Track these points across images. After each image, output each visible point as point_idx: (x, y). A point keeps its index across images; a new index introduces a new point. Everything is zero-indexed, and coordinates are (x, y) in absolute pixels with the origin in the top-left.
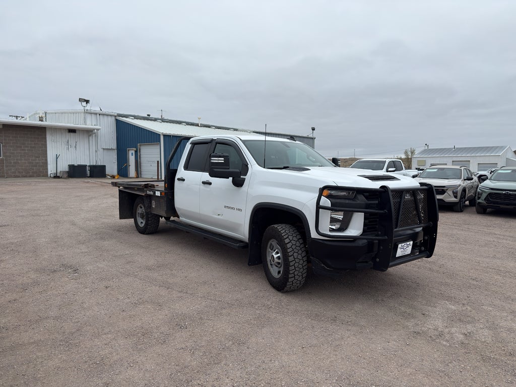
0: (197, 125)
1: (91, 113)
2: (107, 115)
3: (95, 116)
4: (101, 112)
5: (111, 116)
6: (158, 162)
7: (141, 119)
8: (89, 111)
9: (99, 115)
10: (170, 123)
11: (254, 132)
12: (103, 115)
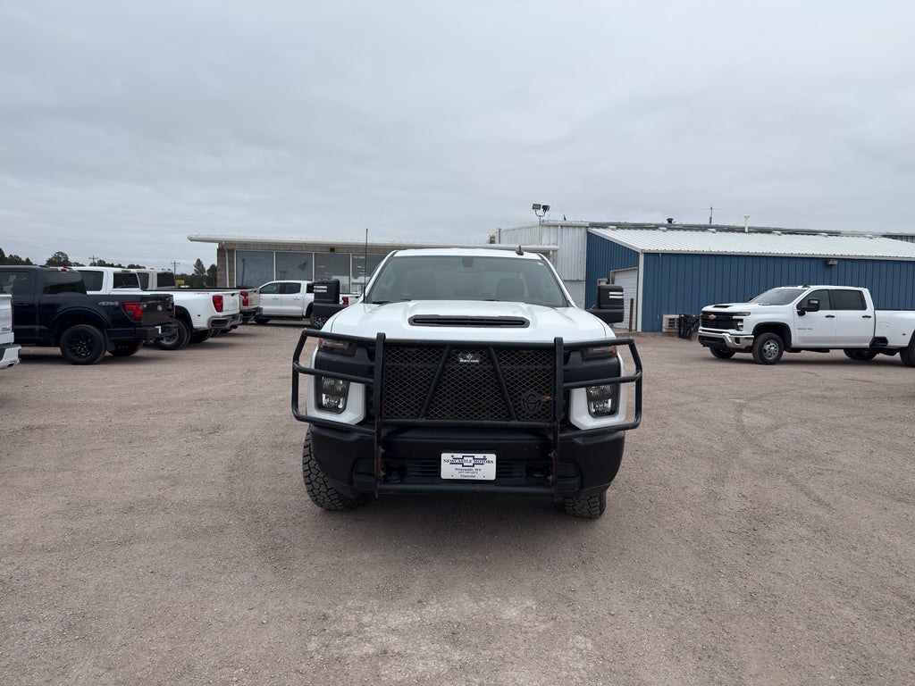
0: (742, 230)
1: (549, 226)
2: (574, 227)
3: (555, 229)
4: (565, 222)
5: (580, 227)
6: (632, 300)
7: (629, 228)
8: (546, 223)
9: (562, 227)
10: (685, 230)
11: (885, 236)
12: (568, 226)
